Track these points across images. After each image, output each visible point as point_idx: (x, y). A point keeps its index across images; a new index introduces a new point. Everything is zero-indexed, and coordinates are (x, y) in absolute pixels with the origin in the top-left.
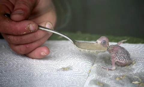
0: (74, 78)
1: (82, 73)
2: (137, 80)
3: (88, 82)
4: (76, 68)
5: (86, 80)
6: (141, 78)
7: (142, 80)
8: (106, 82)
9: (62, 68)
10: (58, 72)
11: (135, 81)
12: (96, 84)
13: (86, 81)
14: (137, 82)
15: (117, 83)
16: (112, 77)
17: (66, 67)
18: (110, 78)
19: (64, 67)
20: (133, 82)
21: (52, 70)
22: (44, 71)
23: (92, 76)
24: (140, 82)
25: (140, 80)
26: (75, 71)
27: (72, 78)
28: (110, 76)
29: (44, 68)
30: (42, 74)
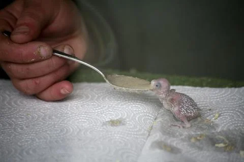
0: (128, 138)
1: (140, 130)
2: (223, 141)
3: (148, 144)
4: (131, 123)
5: (145, 141)
6: (228, 138)
7: (230, 141)
8: (177, 144)
9: (111, 121)
10: (105, 127)
11: (219, 143)
12: (161, 148)
13: (145, 143)
14: (222, 145)
15: (193, 146)
16: (185, 137)
17: (115, 119)
18: (182, 139)
19: (113, 119)
20: (217, 145)
21: (95, 122)
22: (83, 125)
23: (154, 135)
24: (227, 145)
25: (227, 141)
26: (129, 127)
27: (125, 138)
28: (181, 135)
29: (83, 120)
30: (80, 130)
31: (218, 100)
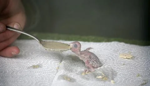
0: (43, 75)
1: (51, 70)
2: (101, 75)
3: (56, 77)
4: (46, 66)
5: (54, 75)
7: (105, 74)
8: (73, 76)
9: (33, 66)
10: (29, 69)
11: (99, 76)
12: (64, 79)
13: (54, 77)
15: (83, 77)
16: (79, 72)
17: (36, 65)
18: (77, 73)
19: (34, 65)
20: (97, 77)
21: (23, 67)
22: (16, 69)
23: (60, 71)
24: (103, 77)
25: (103, 75)
26: (44, 68)
27: (42, 75)
28: (76, 71)
29: (15, 66)
30: (13, 72)
31: (98, 50)
